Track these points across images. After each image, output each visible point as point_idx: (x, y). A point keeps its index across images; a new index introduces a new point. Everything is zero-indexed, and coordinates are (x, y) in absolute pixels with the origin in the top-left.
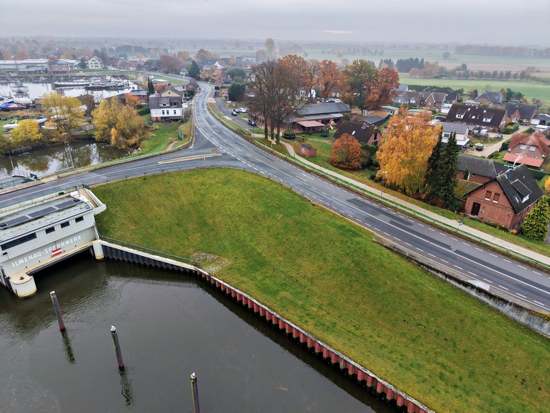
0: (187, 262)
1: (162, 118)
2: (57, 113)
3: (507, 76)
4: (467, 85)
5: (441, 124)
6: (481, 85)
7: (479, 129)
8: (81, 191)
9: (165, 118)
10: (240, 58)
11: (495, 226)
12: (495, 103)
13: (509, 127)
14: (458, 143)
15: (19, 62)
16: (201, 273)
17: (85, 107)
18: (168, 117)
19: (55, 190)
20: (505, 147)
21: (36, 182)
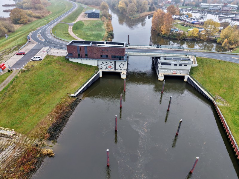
8: (193, 57)
16: (214, 103)
19: (185, 54)
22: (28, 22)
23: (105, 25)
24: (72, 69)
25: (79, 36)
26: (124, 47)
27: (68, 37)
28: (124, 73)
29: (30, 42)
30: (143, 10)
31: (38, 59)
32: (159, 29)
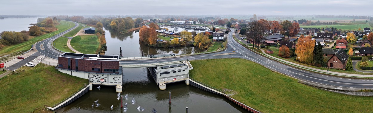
0: (220, 91)
1: (217, 40)
2: (185, 36)
3: (331, 23)
4: (321, 27)
5: (315, 39)
6: (324, 26)
7: (327, 40)
8: (186, 61)
9: (218, 40)
10: (245, 20)
11: (338, 69)
12: (329, 31)
13: (335, 38)
14: (321, 45)
15: (178, 22)
16: (226, 96)
17: (193, 35)
18: (219, 40)
19: (179, 60)
20: (335, 44)
21: (174, 57)
22: (40, 35)
23: (99, 39)
24: (59, 80)
25: (76, 48)
26: (118, 60)
27: (65, 48)
28: (119, 87)
29: (32, 49)
30: (130, 27)
31: (31, 65)
32: (147, 40)
